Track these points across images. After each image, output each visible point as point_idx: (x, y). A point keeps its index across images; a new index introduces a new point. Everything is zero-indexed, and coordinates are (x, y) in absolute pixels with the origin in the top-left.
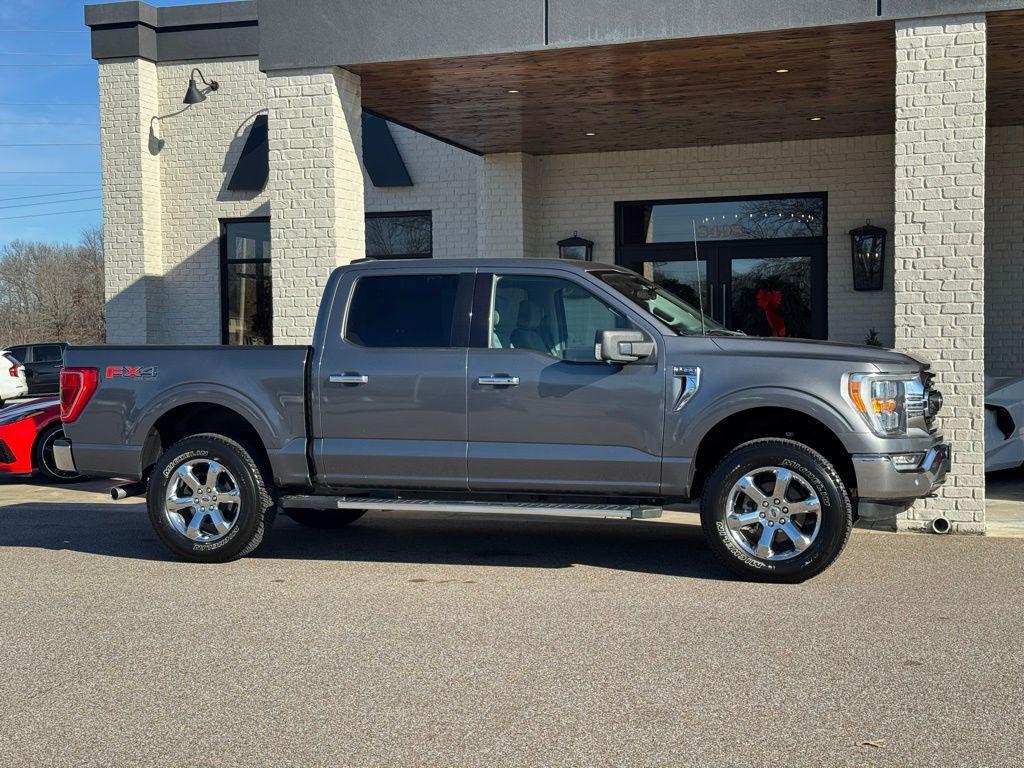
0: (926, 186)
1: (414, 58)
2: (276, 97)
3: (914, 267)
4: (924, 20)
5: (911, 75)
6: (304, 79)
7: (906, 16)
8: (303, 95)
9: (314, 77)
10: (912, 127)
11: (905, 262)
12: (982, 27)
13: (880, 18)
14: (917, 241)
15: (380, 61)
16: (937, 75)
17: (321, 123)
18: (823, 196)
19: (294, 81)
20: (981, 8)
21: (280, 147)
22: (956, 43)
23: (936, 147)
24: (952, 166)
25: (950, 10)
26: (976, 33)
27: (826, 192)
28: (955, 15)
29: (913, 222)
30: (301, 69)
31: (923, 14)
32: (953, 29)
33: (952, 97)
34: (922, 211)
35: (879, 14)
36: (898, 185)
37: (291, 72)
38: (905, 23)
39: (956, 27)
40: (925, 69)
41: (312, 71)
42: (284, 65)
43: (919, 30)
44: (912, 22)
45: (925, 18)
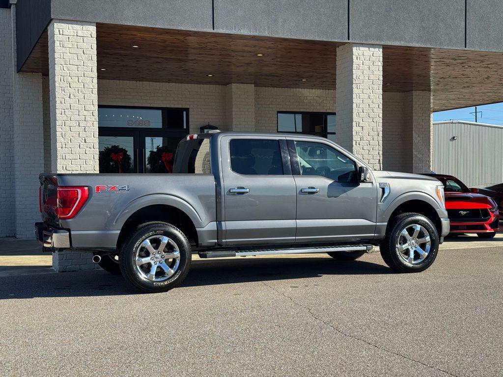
0: (363, 112)
1: (145, 25)
2: (60, 34)
3: (359, 144)
4: (363, 45)
5: (358, 66)
6: (78, 27)
7: (358, 42)
8: (77, 36)
9: (85, 27)
10: (358, 87)
11: (356, 142)
12: (381, 50)
13: (349, 41)
14: (360, 134)
15: (126, 24)
16: (366, 67)
17: (88, 52)
18: (187, 110)
19: (73, 28)
20: (383, 43)
21: (63, 63)
22: (373, 56)
23: (367, 96)
24: (372, 105)
25: (372, 42)
26: (379, 52)
27: (188, 109)
28: (373, 44)
29: (359, 126)
30: (77, 21)
31: (364, 42)
32: (372, 49)
33: (372, 77)
34: (362, 122)
35: (349, 39)
36: (354, 111)
37: (71, 22)
38: (356, 45)
39: (373, 49)
40: (363, 64)
41: (84, 23)
42: (68, 18)
43: (361, 48)
44: (359, 45)
45: (363, 44)
